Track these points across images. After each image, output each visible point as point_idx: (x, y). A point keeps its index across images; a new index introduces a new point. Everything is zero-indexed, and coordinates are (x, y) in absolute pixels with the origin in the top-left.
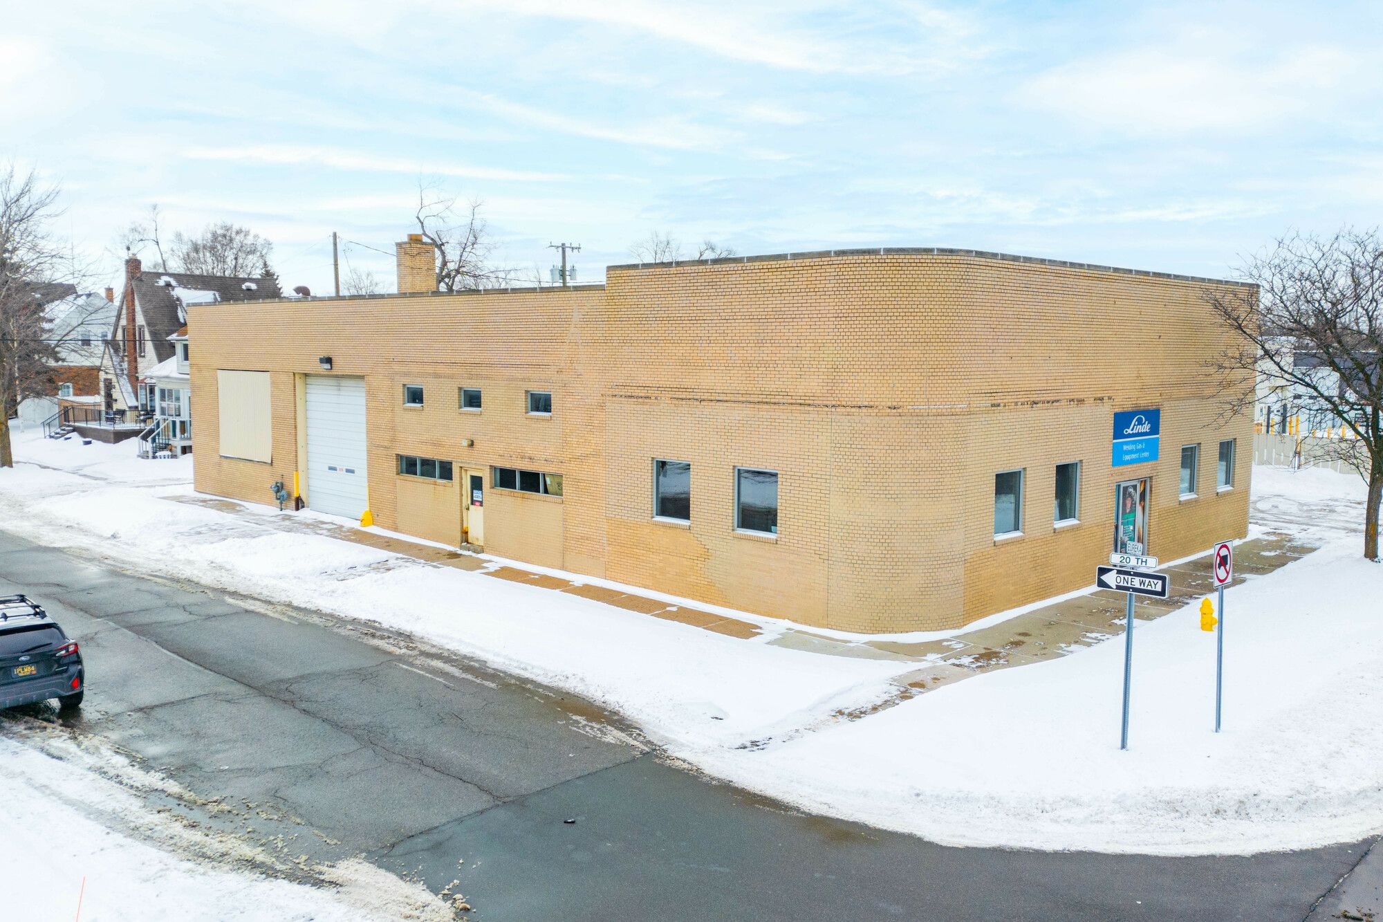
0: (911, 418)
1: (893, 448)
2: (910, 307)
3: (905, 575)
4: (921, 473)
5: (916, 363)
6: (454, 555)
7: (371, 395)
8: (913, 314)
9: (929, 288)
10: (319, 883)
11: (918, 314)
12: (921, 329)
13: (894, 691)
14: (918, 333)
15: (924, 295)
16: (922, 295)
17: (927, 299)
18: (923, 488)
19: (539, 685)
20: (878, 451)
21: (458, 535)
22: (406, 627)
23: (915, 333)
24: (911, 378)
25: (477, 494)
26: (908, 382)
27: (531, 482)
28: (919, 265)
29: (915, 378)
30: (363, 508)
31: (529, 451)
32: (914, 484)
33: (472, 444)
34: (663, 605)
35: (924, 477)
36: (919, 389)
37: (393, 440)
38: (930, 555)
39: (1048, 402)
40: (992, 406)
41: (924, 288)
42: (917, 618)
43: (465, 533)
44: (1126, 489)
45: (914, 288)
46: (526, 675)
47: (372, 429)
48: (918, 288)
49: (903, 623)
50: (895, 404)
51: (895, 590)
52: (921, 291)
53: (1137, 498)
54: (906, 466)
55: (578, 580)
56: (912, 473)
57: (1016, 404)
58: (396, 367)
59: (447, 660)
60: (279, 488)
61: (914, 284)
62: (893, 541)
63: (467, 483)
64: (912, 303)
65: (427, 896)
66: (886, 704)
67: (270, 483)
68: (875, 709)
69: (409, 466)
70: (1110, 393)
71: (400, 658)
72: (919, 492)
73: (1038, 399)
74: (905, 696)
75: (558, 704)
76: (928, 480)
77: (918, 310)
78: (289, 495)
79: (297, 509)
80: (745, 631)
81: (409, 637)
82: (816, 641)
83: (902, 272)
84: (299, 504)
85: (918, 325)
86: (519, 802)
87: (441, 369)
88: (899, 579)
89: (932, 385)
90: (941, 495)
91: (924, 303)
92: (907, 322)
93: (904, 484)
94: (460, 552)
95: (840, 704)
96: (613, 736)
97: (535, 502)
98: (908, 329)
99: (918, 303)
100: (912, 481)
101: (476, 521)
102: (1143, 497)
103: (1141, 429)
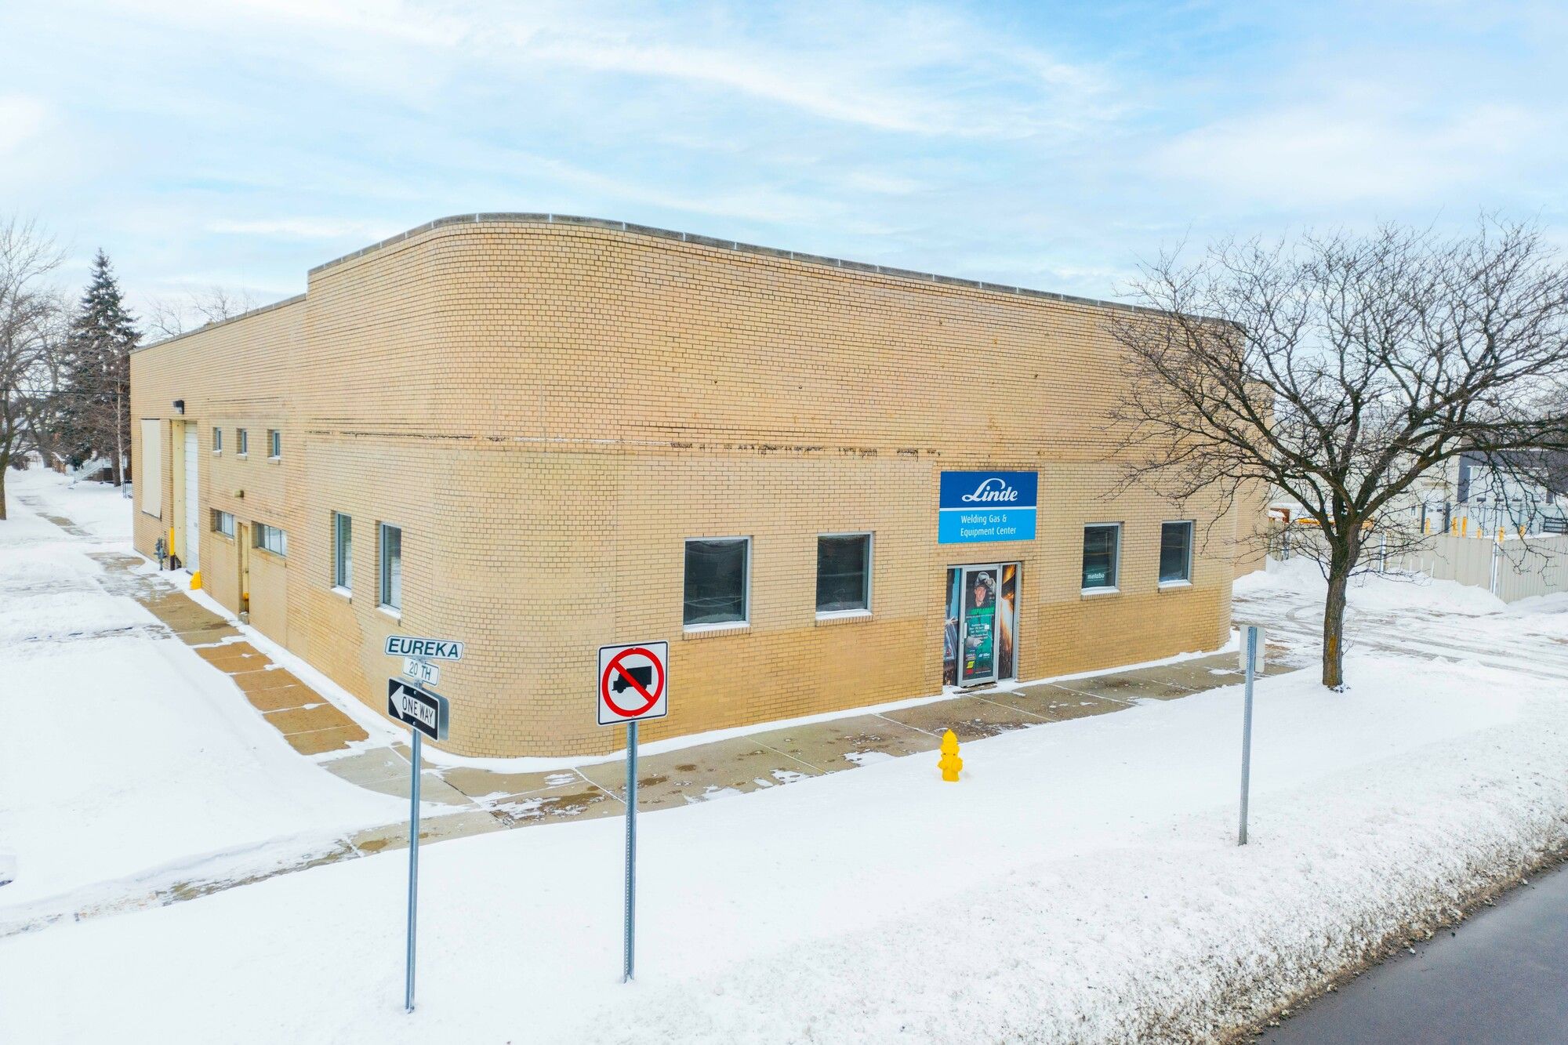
0: (518, 454)
1: (495, 495)
2: (514, 296)
3: (513, 676)
4: (535, 533)
5: (526, 376)
7: (200, 442)
8: (519, 307)
9: (541, 270)
11: (527, 307)
12: (531, 329)
14: (527, 334)
15: (534, 280)
16: (532, 280)
17: (539, 286)
18: (537, 554)
20: (477, 500)
23: (524, 334)
24: (518, 398)
26: (515, 403)
28: (525, 236)
29: (524, 398)
31: (269, 503)
32: (525, 548)
33: (242, 495)
35: (539, 538)
36: (530, 414)
37: (209, 491)
38: (549, 650)
39: (798, 449)
40: (673, 445)
41: (533, 269)
42: (530, 738)
43: (246, 600)
44: (972, 576)
45: (519, 269)
48: (524, 269)
49: (510, 743)
50: (497, 433)
51: (498, 696)
52: (530, 275)
53: (997, 587)
54: (514, 522)
56: (522, 532)
57: (728, 446)
60: (161, 545)
61: (520, 263)
62: (496, 627)
64: (518, 290)
67: (154, 539)
70: (932, 445)
72: (532, 559)
73: (778, 443)
76: (545, 544)
77: (526, 301)
78: (168, 553)
79: (173, 568)
80: (336, 741)
83: (502, 247)
85: (527, 323)
87: (227, 408)
88: (504, 681)
89: (551, 409)
90: (567, 565)
91: (534, 291)
92: (512, 317)
93: (510, 548)
98: (513, 328)
99: (526, 291)
100: (522, 543)
102: (1010, 587)
103: (996, 496)
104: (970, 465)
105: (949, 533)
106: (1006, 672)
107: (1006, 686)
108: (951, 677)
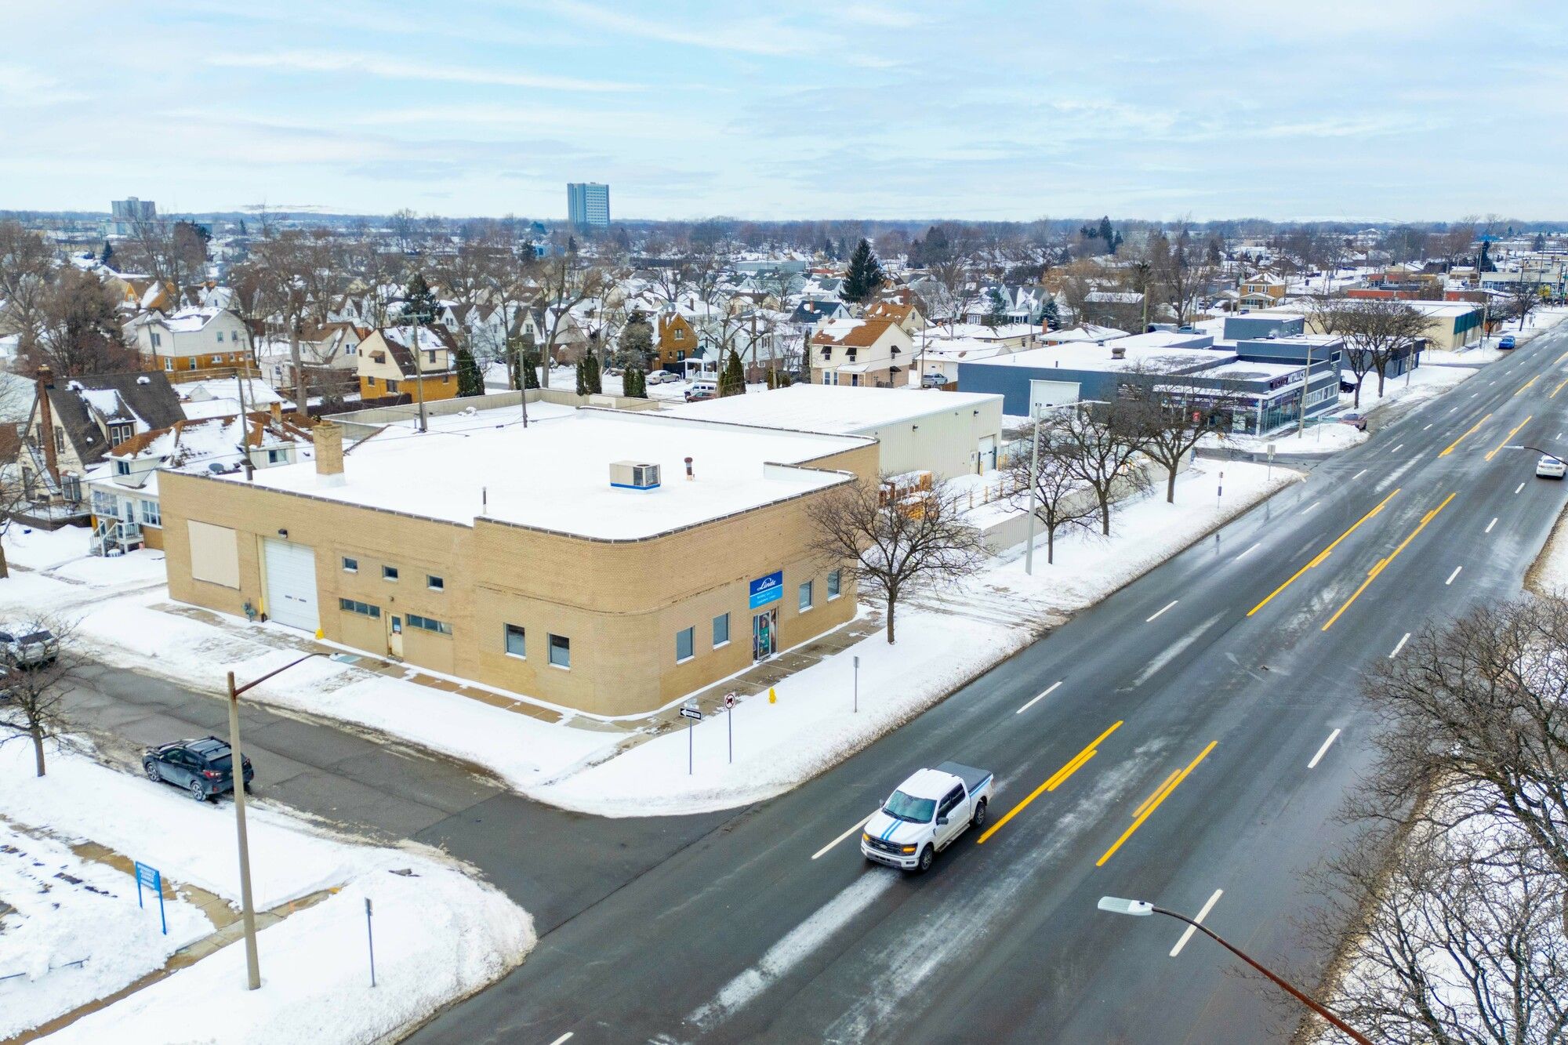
3: (630, 689)
6: (385, 665)
7: (319, 558)
10: (396, 848)
13: (615, 751)
14: (631, 578)
19: (455, 758)
21: (386, 651)
22: (380, 726)
25: (397, 628)
26: (628, 601)
27: (432, 625)
30: (317, 627)
31: (430, 608)
33: (393, 600)
34: (513, 701)
37: (337, 588)
39: (707, 590)
40: (673, 602)
42: (636, 708)
43: (390, 649)
44: (761, 617)
46: (448, 753)
47: (320, 580)
49: (629, 710)
51: (625, 696)
53: (770, 618)
55: (465, 683)
57: (687, 597)
58: (337, 546)
59: (407, 746)
60: (248, 607)
62: (624, 674)
63: (390, 620)
65: (434, 849)
66: (611, 758)
67: (242, 603)
68: (604, 761)
69: (347, 605)
70: (747, 573)
71: (383, 746)
72: (635, 651)
73: (701, 590)
74: (619, 753)
75: (466, 768)
78: (256, 612)
79: (263, 621)
80: (552, 717)
81: (382, 732)
82: (588, 721)
83: (622, 551)
84: (264, 618)
86: (459, 815)
87: (368, 552)
88: (627, 690)
90: (646, 651)
94: (388, 661)
95: (588, 761)
96: (492, 783)
97: (435, 638)
101: (397, 643)
102: (774, 617)
103: (769, 585)
104: (759, 576)
105: (753, 604)
106: (773, 651)
107: (774, 656)
108: (756, 658)
